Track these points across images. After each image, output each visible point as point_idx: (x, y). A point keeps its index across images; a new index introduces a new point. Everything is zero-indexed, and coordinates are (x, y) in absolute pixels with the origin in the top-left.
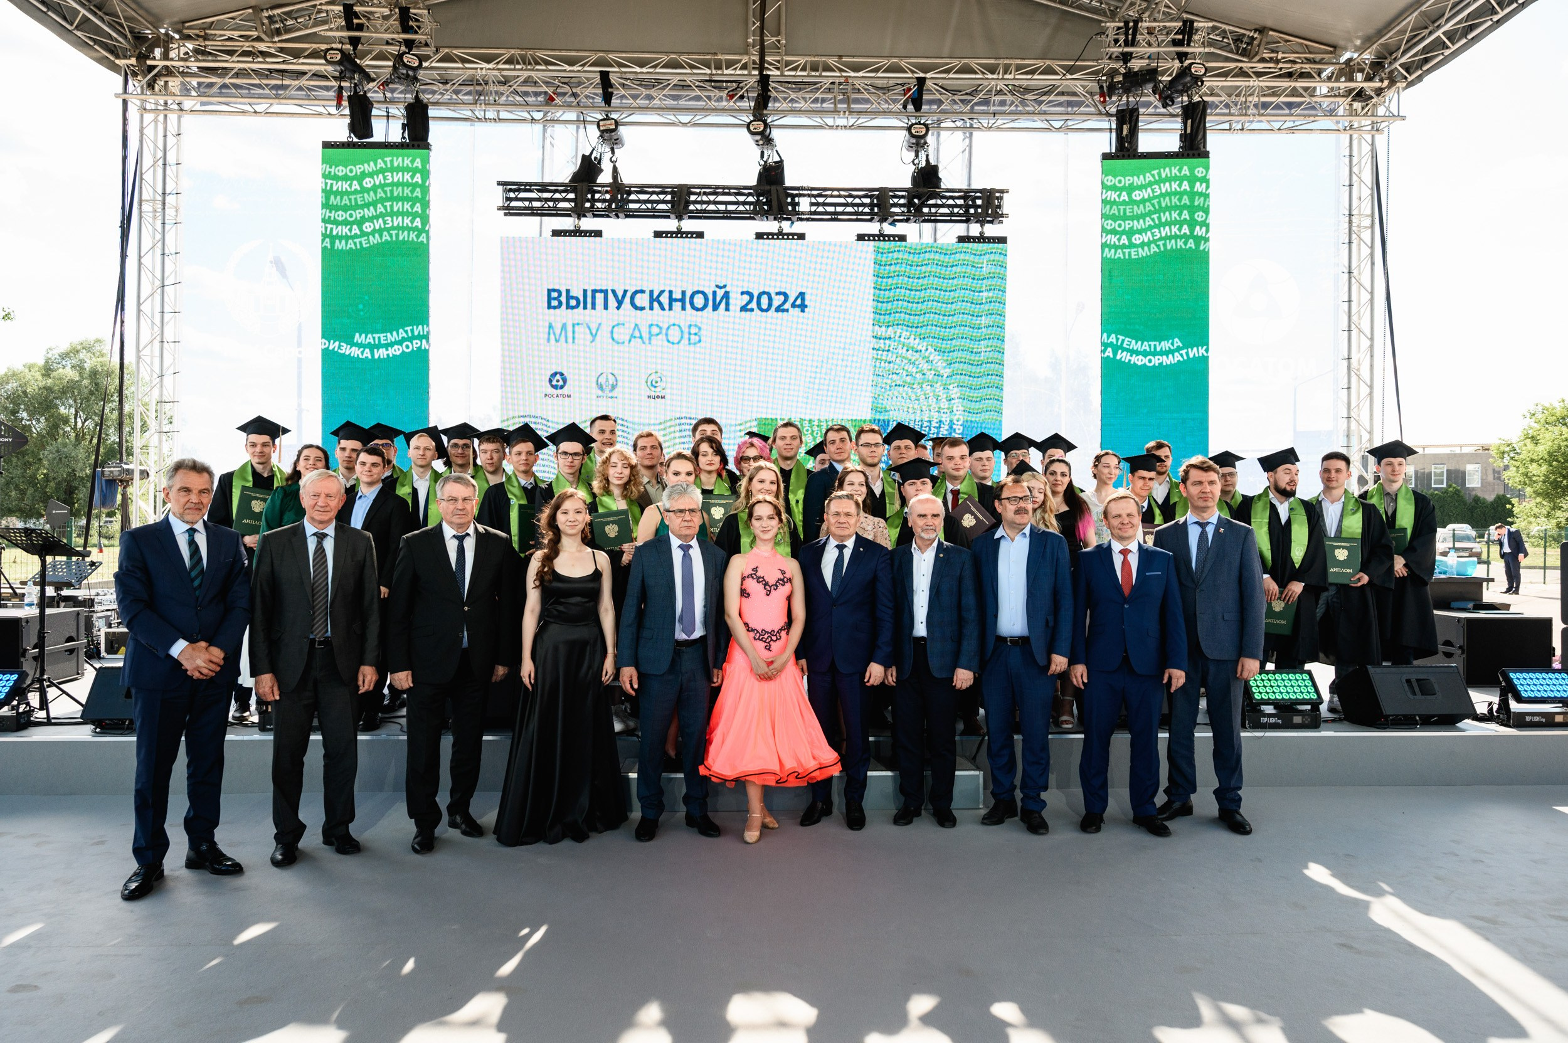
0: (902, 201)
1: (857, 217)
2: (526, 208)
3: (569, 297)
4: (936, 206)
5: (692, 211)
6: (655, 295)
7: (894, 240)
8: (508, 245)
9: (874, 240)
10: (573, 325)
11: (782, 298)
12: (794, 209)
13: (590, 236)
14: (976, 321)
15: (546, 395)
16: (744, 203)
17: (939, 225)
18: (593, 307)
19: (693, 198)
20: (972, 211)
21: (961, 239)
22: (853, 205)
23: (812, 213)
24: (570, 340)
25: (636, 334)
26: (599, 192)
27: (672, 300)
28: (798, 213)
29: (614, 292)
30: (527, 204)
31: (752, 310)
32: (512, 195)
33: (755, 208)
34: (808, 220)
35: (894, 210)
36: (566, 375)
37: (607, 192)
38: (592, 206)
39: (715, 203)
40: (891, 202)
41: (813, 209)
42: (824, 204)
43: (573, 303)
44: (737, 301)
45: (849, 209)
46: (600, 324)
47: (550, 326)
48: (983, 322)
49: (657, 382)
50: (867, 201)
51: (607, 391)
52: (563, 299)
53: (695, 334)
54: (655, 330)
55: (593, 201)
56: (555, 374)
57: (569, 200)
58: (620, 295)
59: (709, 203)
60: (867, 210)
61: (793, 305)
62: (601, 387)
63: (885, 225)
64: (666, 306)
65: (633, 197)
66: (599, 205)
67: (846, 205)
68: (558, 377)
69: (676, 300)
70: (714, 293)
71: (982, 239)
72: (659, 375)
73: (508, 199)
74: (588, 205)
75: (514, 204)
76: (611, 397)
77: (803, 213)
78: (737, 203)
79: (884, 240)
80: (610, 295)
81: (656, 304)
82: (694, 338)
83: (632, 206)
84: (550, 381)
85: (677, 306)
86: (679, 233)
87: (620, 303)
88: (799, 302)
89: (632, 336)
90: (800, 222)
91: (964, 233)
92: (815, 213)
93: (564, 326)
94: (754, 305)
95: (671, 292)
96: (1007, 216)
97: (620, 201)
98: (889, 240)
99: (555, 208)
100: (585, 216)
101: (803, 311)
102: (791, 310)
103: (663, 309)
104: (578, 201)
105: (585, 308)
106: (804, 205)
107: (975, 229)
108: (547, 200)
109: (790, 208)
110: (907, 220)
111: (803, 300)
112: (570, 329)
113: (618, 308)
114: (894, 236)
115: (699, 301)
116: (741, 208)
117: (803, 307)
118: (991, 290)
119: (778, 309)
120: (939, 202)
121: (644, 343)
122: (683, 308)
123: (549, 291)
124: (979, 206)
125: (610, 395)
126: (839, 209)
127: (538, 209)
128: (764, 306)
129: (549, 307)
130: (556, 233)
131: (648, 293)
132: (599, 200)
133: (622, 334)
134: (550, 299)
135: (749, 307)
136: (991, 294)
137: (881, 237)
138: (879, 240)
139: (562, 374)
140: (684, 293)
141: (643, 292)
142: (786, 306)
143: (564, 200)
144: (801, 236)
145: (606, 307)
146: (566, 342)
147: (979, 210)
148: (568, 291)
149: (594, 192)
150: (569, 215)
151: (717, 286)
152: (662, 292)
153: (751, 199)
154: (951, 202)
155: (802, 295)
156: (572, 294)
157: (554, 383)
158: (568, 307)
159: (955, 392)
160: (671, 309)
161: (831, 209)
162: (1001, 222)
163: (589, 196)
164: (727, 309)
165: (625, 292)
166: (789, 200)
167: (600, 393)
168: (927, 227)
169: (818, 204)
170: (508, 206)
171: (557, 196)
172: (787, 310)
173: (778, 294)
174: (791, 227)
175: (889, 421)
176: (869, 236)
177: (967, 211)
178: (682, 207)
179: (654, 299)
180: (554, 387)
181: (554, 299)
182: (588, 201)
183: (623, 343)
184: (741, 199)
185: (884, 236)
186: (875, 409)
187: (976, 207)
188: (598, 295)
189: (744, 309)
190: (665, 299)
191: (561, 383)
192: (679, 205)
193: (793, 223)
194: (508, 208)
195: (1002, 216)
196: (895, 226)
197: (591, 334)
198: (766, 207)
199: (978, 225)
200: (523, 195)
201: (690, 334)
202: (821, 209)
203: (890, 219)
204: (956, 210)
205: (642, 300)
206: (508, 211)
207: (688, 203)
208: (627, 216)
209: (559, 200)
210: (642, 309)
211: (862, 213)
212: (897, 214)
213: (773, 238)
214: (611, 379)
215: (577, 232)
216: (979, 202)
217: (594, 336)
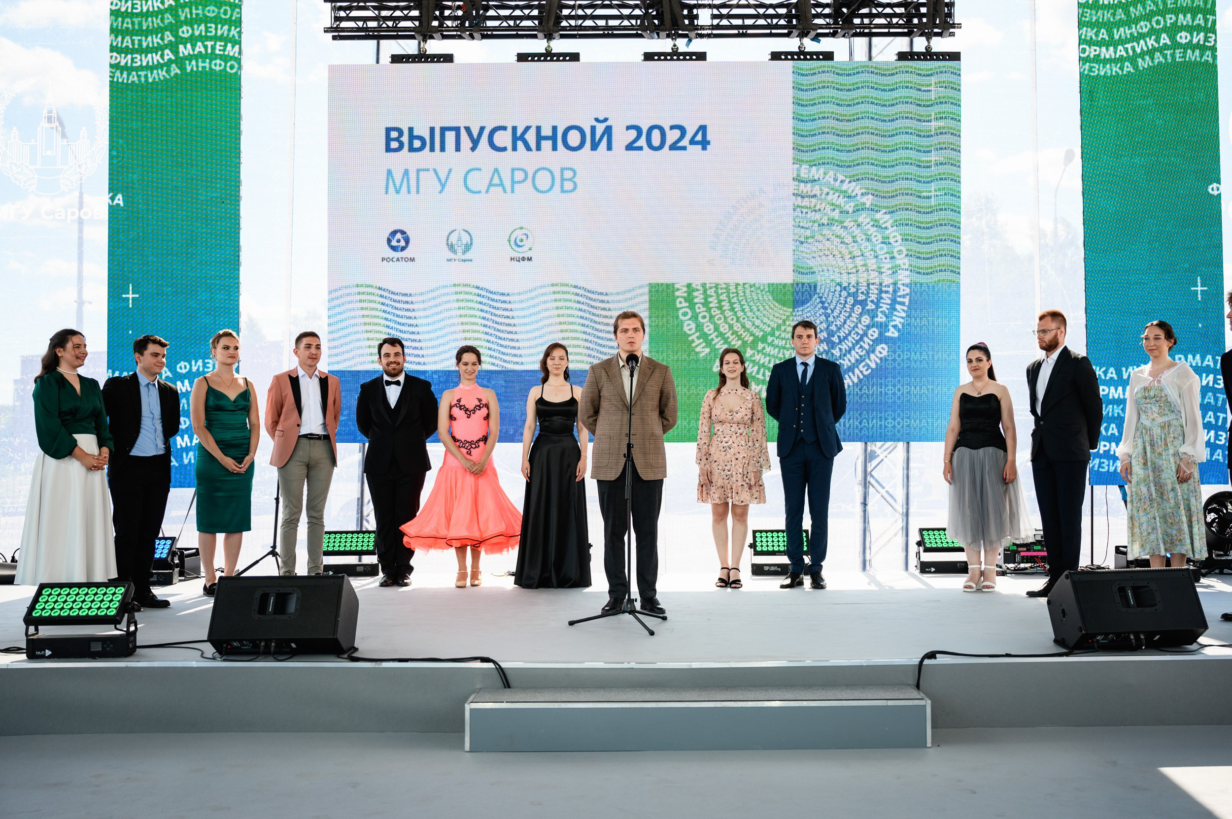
0: (827, 11)
1: (771, 32)
2: (359, 29)
3: (412, 137)
4: (871, 16)
5: (564, 29)
6: (519, 132)
7: (818, 59)
8: (337, 74)
9: (793, 59)
10: (418, 171)
11: (677, 133)
12: (691, 23)
13: (438, 61)
14: (924, 158)
15: (383, 259)
16: (630, 17)
17: (875, 40)
18: (443, 149)
19: (566, 12)
20: (916, 21)
21: (902, 56)
22: (765, 17)
23: (713, 27)
24: (413, 189)
25: (496, 181)
26: (449, 8)
27: (540, 138)
28: (697, 28)
29: (468, 129)
30: (360, 24)
31: (641, 148)
32: (342, 14)
33: (642, 22)
34: (709, 36)
35: (818, 21)
36: (408, 233)
37: (459, 7)
38: (441, 25)
39: (593, 17)
40: (813, 12)
41: (716, 22)
42: (729, 16)
43: (417, 144)
44: (622, 137)
45: (761, 22)
46: (450, 171)
47: (389, 172)
48: (933, 159)
49: (522, 240)
50: (783, 11)
51: (460, 250)
52: (405, 139)
53: (570, 180)
54: (519, 176)
55: (442, 19)
56: (394, 233)
57: (412, 19)
58: (475, 135)
59: (585, 17)
60: (782, 22)
61: (692, 142)
62: (451, 247)
63: (807, 41)
64: (533, 144)
65: (491, 13)
66: (449, 23)
67: (757, 16)
68: (399, 236)
69: (546, 138)
70: (593, 129)
71: (929, 55)
72: (524, 231)
73: (338, 19)
74: (435, 23)
75: (344, 24)
76: (464, 261)
77: (703, 28)
78: (621, 17)
79: (805, 59)
80: (463, 133)
81: (520, 144)
82: (568, 186)
83: (490, 23)
84: (389, 241)
85: (547, 145)
86: (548, 56)
87: (475, 143)
88: (699, 138)
89: (490, 185)
90: (699, 40)
91: (906, 49)
92: (718, 27)
93: (406, 172)
94: (642, 142)
95: (538, 129)
96: (959, 26)
97: (475, 18)
98: (812, 59)
99: (395, 29)
100: (432, 37)
101: (704, 148)
102: (689, 147)
103: (528, 148)
104: (424, 19)
105: (432, 149)
106: (704, 17)
107: (920, 44)
108: (386, 19)
109: (687, 22)
110: (834, 35)
111: (704, 135)
112: (413, 175)
113: (473, 149)
114: (818, 54)
115: (574, 138)
116: (626, 23)
117: (705, 144)
118: (941, 118)
119: (673, 147)
120: (874, 11)
121: (505, 191)
122: (555, 148)
123: (388, 130)
124: (924, 15)
125: (464, 257)
126: (749, 22)
127: (373, 29)
128: (656, 141)
129: (388, 149)
130: (397, 59)
131: (510, 130)
132: (449, 18)
133: (478, 181)
134: (388, 140)
135: (637, 144)
136: (941, 123)
137: (801, 55)
138: (799, 59)
139: (403, 233)
140: (555, 129)
141: (504, 128)
142: (680, 144)
143: (406, 18)
144: (701, 56)
145: (458, 149)
146: (409, 192)
147: (925, 20)
148: (411, 130)
149: (443, 8)
150: (412, 37)
151: (597, 120)
152: (528, 128)
153: (637, 12)
154: (888, 10)
155: (703, 129)
156: (415, 133)
157: (394, 243)
158: (412, 149)
159: (899, 246)
160: (538, 148)
161: (738, 22)
162: (952, 35)
163: (437, 13)
164: (609, 148)
165: (482, 129)
166: (685, 12)
167: (452, 256)
168: (861, 42)
169: (721, 17)
170: (337, 27)
171: (398, 13)
172: (684, 148)
173: (672, 127)
174: (688, 45)
175: (815, 287)
176: (786, 54)
177: (909, 21)
178: (551, 23)
179: (518, 138)
180: (394, 248)
181: (394, 139)
182: (436, 18)
183: (479, 192)
184: (626, 12)
185: (805, 54)
186: (797, 270)
187: (920, 16)
188: (447, 133)
189: (630, 147)
190: (531, 137)
191: (403, 243)
192: (548, 21)
193: (690, 40)
194: (337, 29)
195: (953, 26)
196: (819, 41)
197: (440, 180)
198: (656, 22)
199: (924, 39)
200: (354, 14)
201: (563, 179)
202: (725, 22)
203: (813, 34)
204: (895, 20)
205: (503, 139)
206: (337, 33)
207: (559, 18)
208: (484, 37)
209: (400, 19)
210: (504, 149)
211: (777, 26)
212: (821, 27)
213: (666, 59)
214: (466, 239)
215: (422, 57)
216: (923, 10)
217: (443, 186)
